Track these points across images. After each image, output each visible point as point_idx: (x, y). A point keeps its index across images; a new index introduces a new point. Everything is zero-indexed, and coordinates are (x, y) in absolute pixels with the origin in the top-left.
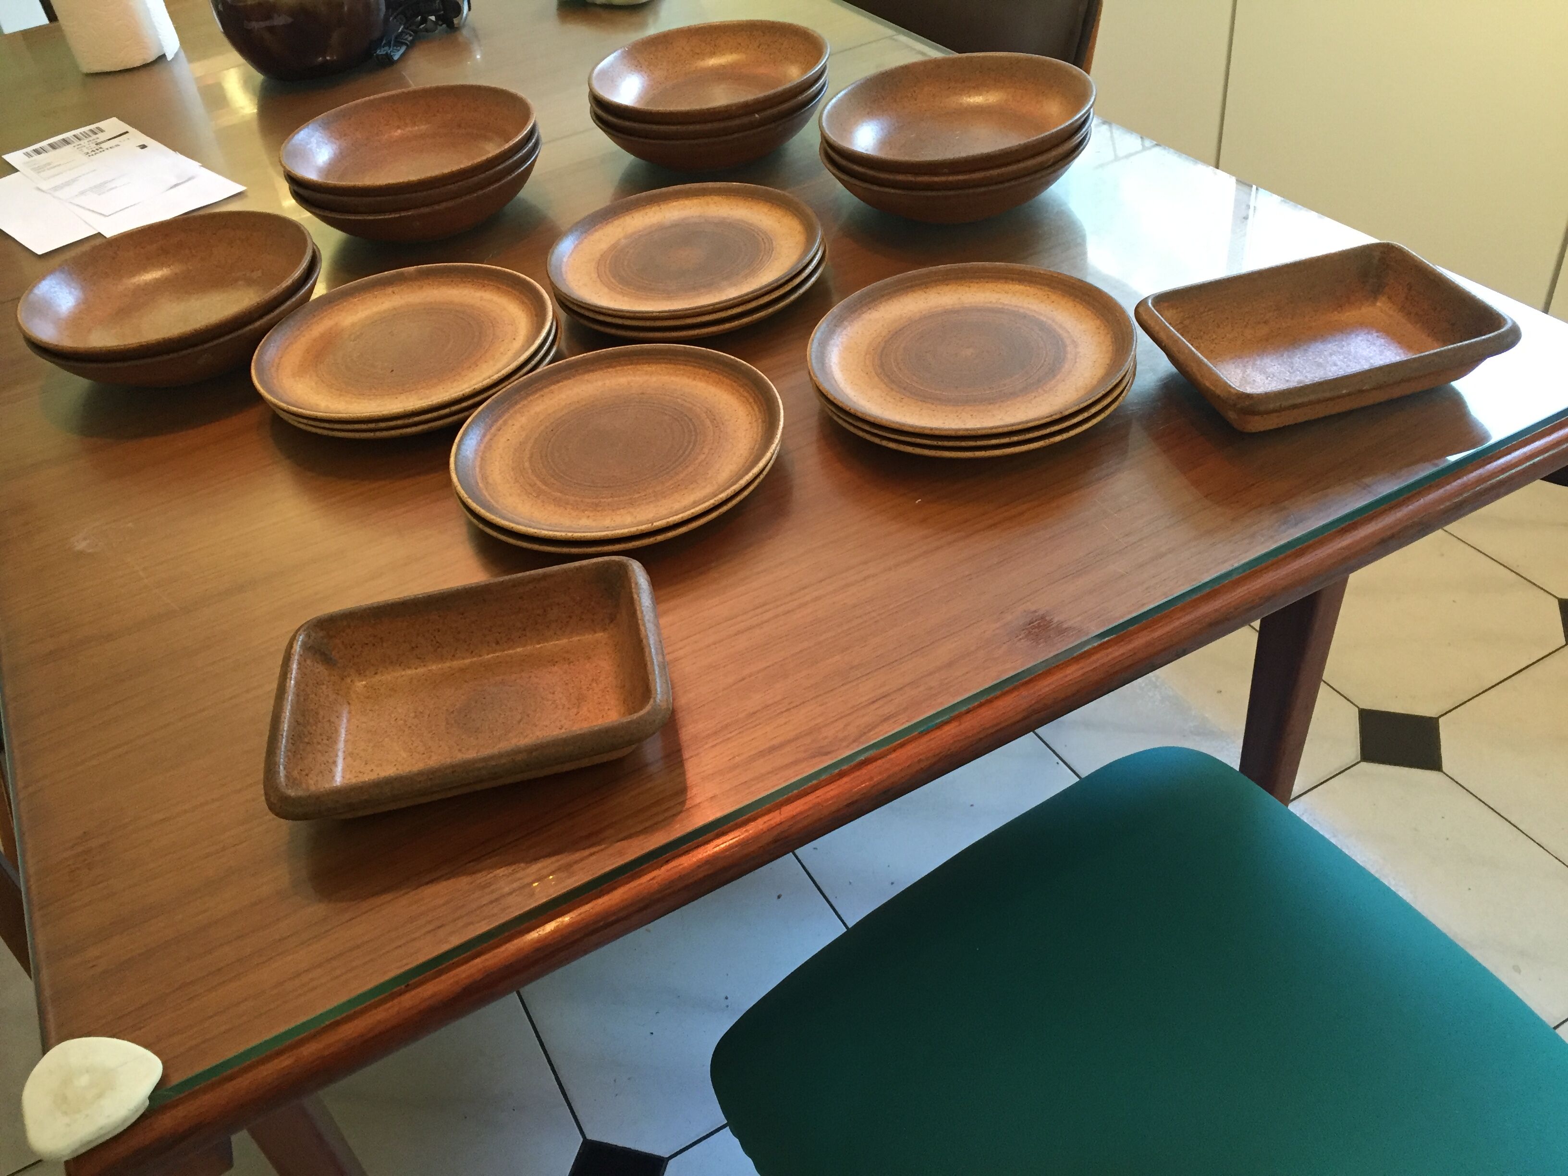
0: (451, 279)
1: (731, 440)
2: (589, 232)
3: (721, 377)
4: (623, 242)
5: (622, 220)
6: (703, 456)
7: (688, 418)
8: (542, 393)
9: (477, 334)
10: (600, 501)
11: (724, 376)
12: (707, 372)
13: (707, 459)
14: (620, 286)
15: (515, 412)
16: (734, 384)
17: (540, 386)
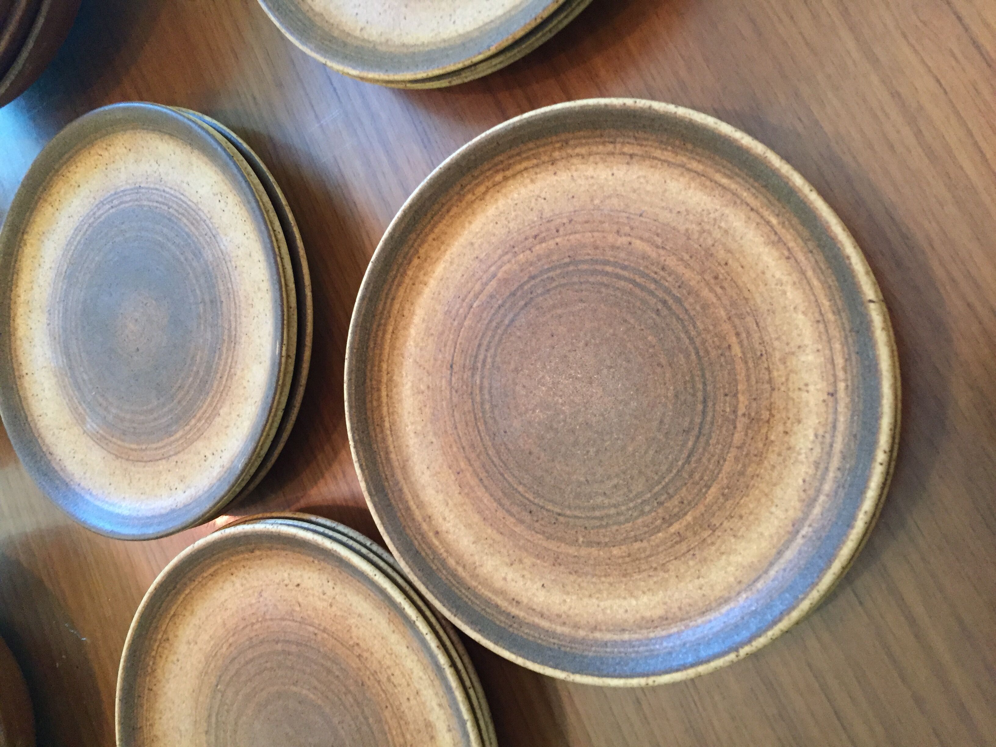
0: (146, 691)
1: (597, 202)
2: (68, 480)
3: (430, 238)
4: (90, 425)
5: (43, 431)
6: (638, 243)
7: (527, 282)
8: (431, 534)
9: (279, 647)
10: (744, 415)
11: (432, 230)
12: (416, 261)
13: (647, 235)
14: (193, 422)
15: (475, 576)
16: (451, 214)
17: (419, 538)
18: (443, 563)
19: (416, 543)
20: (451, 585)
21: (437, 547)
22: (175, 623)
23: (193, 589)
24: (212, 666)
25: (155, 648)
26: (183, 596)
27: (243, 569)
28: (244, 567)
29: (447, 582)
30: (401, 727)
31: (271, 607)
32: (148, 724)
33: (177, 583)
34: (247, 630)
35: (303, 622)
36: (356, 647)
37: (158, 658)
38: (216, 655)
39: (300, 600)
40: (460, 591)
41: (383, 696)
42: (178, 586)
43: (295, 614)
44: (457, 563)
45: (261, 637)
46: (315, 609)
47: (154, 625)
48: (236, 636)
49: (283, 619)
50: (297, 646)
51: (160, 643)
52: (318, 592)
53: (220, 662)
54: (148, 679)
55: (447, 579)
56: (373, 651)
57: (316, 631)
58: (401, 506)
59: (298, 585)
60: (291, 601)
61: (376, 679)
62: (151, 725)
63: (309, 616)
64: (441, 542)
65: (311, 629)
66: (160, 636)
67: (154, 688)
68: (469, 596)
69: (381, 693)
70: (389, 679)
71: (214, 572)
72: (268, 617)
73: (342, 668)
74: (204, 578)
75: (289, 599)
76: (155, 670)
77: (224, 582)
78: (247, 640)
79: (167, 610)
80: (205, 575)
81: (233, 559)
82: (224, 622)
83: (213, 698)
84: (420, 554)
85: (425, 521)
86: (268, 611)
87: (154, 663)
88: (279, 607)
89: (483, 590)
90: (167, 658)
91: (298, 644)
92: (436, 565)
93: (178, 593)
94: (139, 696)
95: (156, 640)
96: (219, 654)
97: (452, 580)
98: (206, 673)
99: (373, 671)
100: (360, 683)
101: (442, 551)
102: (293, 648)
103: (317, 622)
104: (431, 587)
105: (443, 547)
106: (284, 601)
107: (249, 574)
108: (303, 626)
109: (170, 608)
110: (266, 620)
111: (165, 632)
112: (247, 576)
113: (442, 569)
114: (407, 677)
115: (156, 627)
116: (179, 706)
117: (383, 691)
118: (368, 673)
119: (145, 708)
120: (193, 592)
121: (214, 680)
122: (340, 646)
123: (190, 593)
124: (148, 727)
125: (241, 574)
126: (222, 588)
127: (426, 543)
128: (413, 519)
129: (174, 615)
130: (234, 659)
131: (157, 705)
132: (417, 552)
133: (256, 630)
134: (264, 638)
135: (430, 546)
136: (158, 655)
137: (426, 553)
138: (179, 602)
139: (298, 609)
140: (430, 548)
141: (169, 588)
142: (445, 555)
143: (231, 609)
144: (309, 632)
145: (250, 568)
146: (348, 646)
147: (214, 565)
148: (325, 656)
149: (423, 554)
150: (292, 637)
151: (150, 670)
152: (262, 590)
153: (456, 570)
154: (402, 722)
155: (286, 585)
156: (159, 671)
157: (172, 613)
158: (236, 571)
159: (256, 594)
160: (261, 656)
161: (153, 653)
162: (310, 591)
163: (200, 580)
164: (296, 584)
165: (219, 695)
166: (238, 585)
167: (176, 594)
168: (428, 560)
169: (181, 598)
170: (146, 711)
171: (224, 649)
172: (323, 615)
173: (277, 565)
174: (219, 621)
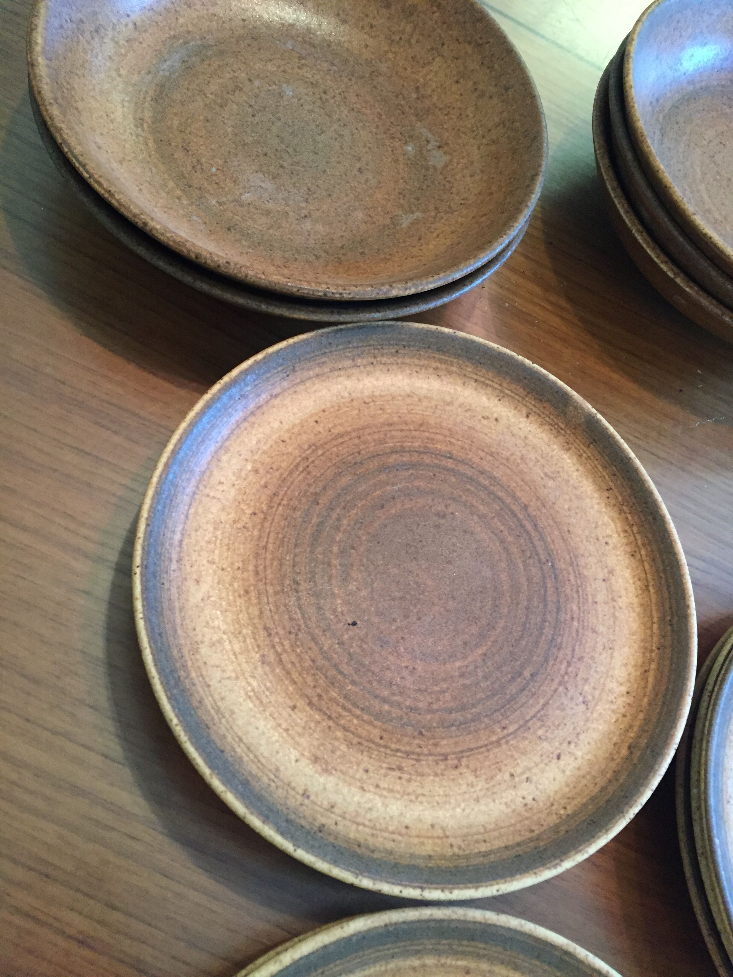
0: (612, 485)
8: (473, 965)
17: (482, 952)
18: (438, 953)
19: (482, 945)
20: (415, 942)
21: (457, 960)
22: (639, 580)
23: (651, 636)
24: (572, 577)
25: (638, 537)
26: (655, 620)
27: (623, 711)
28: (624, 716)
29: (420, 942)
30: (353, 733)
31: (566, 702)
32: (585, 455)
33: (673, 631)
34: (569, 652)
35: (525, 726)
36: (456, 762)
37: (627, 528)
38: (578, 592)
39: (545, 744)
40: (399, 947)
41: (393, 746)
42: (669, 628)
43: (539, 724)
44: (424, 966)
45: (551, 662)
46: (524, 753)
47: (659, 562)
48: (574, 634)
49: (546, 704)
50: (512, 696)
51: (637, 545)
52: (535, 775)
53: (568, 591)
54: (620, 499)
55: (422, 944)
56: (437, 779)
57: (505, 732)
58: (526, 964)
59: (559, 757)
60: (553, 733)
61: (413, 753)
62: (581, 456)
63: (525, 738)
64: (457, 967)
65: (511, 729)
66: (643, 552)
67: (606, 494)
68: (387, 952)
69: (398, 747)
70: (400, 768)
71: (647, 679)
72: (561, 689)
73: (453, 725)
74: (651, 660)
75: (556, 732)
76: (620, 514)
77: (629, 674)
78: (561, 643)
79: (659, 591)
80: (653, 666)
81: (641, 716)
82: (596, 633)
83: (546, 549)
84: (469, 941)
85: (490, 971)
86: (566, 695)
87: (627, 518)
88: (558, 712)
89: (378, 968)
90: (619, 535)
91: (513, 698)
92: (444, 945)
93: (662, 619)
94: (614, 475)
95: (644, 545)
96: (575, 595)
97: (417, 948)
98: (571, 564)
99: (422, 757)
100: (424, 732)
101: (449, 961)
102: (513, 689)
103: (512, 742)
104: (432, 924)
105: (451, 966)
106: (559, 725)
107: (613, 711)
108: (521, 722)
109: (656, 592)
110: (560, 684)
111: (642, 561)
112: (614, 707)
113: (435, 947)
114: (385, 793)
115: (653, 560)
116: (571, 500)
117: (398, 750)
118: (425, 751)
119: (600, 468)
120: (648, 632)
121: (561, 565)
122: (472, 746)
123: (651, 628)
124: (582, 451)
125: (621, 701)
126: (626, 665)
127: (470, 954)
128: (502, 963)
129: (647, 586)
130: (558, 609)
131: (591, 480)
132: (473, 940)
133: (561, 663)
134: (547, 664)
135: (463, 954)
136: (629, 531)
137: (462, 945)
138: (654, 608)
139: (540, 732)
140: (463, 953)
141: (676, 618)
142: (443, 961)
143: (600, 654)
144: (511, 723)
145: (617, 720)
146: (464, 754)
147: (654, 687)
148: (476, 718)
149: (465, 943)
150: (523, 699)
151: (624, 508)
152: (587, 709)
153: (419, 959)
154: (356, 740)
155: (569, 743)
156: (616, 515)
157: (651, 588)
158: (628, 701)
159: (590, 698)
160: (537, 643)
161: (635, 529)
162: (542, 766)
163: (653, 655)
164: (562, 757)
165: (543, 557)
166: (613, 685)
167: (665, 616)
168: (456, 942)
169: (655, 615)
170: (596, 467)
171: (575, 608)
172: (512, 756)
173: (595, 756)
174: (602, 629)
